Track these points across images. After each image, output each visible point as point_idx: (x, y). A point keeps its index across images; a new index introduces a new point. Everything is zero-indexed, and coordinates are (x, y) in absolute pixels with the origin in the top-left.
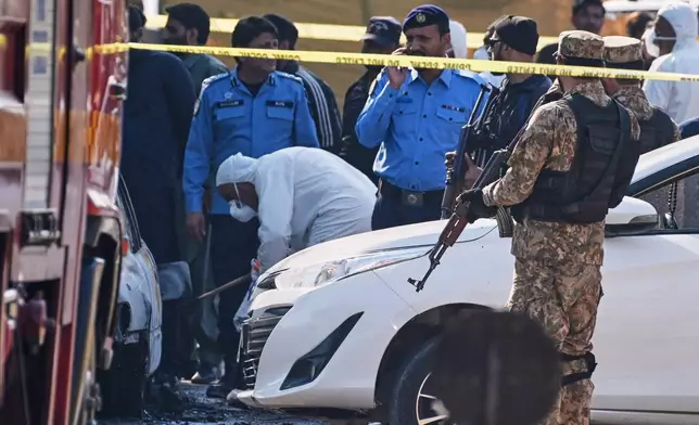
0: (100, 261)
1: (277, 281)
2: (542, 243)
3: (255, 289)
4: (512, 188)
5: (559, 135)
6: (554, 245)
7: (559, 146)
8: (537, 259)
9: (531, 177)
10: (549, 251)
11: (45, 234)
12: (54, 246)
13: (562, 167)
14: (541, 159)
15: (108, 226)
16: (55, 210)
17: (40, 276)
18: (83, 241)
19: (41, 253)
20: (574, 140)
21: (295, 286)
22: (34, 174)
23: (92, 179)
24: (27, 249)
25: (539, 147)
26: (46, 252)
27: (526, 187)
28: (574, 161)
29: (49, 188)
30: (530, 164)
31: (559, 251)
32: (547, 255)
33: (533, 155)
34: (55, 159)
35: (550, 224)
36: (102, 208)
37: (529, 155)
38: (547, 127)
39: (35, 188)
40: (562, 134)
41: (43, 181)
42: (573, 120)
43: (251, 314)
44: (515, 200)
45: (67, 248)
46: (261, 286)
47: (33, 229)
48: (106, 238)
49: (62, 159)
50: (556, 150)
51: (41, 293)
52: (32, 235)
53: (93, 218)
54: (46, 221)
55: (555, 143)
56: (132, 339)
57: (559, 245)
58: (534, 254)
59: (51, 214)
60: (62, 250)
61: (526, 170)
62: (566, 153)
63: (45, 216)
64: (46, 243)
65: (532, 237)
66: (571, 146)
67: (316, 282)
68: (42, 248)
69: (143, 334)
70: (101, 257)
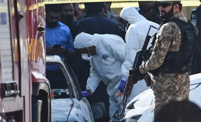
0: (40, 101)
1: (135, 105)
2: (169, 83)
3: (126, 109)
4: (156, 61)
5: (175, 36)
6: (174, 84)
7: (175, 40)
8: (167, 91)
9: (164, 55)
10: (173, 87)
11: (12, 92)
12: (18, 97)
13: (176, 49)
14: (168, 47)
15: (42, 86)
16: (17, 81)
17: (13, 110)
18: (31, 93)
19: (12, 100)
20: (180, 37)
21: (143, 106)
22: (5, 67)
23: (34, 67)
24: (5, 99)
25: (167, 42)
26: (15, 99)
27: (162, 60)
28: (181, 47)
29: (13, 72)
30: (164, 50)
31: (176, 86)
32: (172, 89)
33: (165, 46)
34: (14, 60)
35: (172, 75)
36: (39, 79)
37: (163, 46)
38: (170, 33)
39: (6, 73)
40: (177, 35)
41: (10, 70)
42: (179, 29)
44: (157, 66)
45: (24, 97)
46: (128, 108)
47: (7, 90)
48: (42, 91)
49: (17, 60)
50: (174, 43)
51: (13, 117)
52: (6, 92)
53: (35, 84)
54: (13, 87)
55: (174, 40)
57: (176, 84)
58: (166, 88)
59: (15, 83)
60: (22, 98)
61: (162, 52)
62: (178, 43)
63: (12, 84)
64: (14, 95)
65: (164, 81)
66: (179, 40)
67: (151, 104)
68: (12, 98)
70: (40, 100)
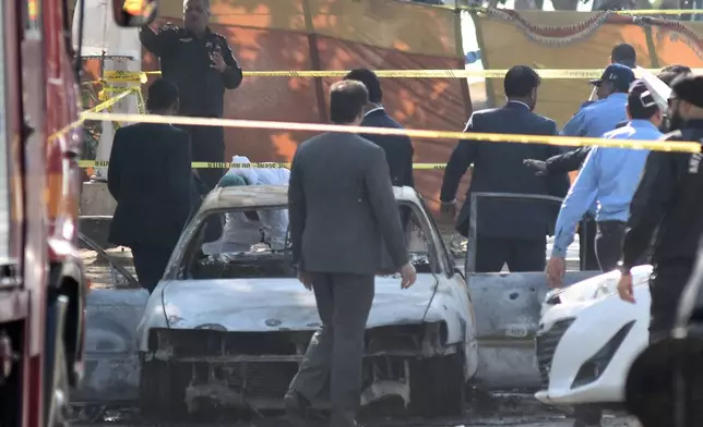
1: (562, 297)
3: (544, 305)
11: (5, 281)
18: (46, 284)
21: (577, 300)
43: (542, 326)
45: (30, 292)
46: (549, 302)
53: (55, 263)
56: (451, 351)
67: (594, 297)
69: (460, 346)
